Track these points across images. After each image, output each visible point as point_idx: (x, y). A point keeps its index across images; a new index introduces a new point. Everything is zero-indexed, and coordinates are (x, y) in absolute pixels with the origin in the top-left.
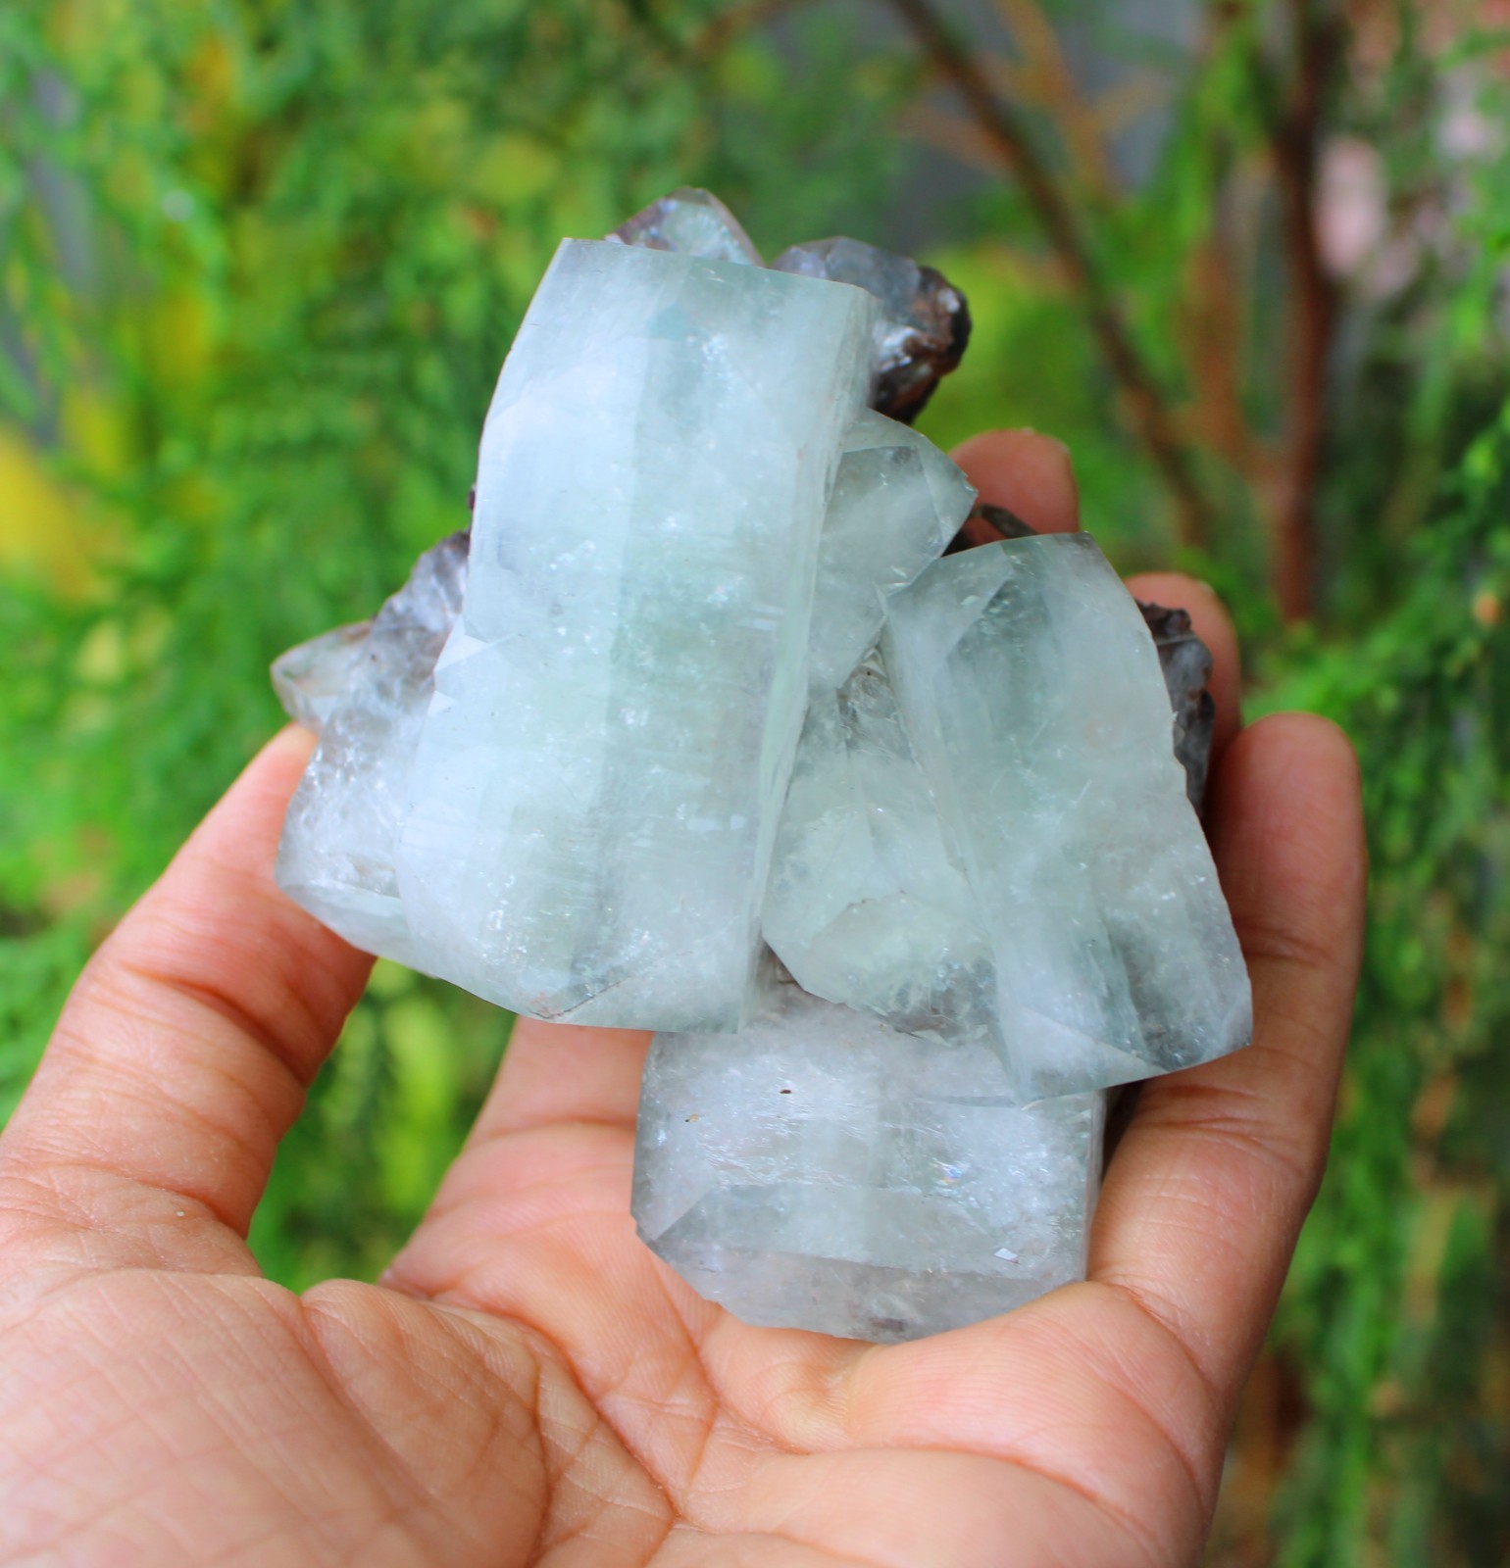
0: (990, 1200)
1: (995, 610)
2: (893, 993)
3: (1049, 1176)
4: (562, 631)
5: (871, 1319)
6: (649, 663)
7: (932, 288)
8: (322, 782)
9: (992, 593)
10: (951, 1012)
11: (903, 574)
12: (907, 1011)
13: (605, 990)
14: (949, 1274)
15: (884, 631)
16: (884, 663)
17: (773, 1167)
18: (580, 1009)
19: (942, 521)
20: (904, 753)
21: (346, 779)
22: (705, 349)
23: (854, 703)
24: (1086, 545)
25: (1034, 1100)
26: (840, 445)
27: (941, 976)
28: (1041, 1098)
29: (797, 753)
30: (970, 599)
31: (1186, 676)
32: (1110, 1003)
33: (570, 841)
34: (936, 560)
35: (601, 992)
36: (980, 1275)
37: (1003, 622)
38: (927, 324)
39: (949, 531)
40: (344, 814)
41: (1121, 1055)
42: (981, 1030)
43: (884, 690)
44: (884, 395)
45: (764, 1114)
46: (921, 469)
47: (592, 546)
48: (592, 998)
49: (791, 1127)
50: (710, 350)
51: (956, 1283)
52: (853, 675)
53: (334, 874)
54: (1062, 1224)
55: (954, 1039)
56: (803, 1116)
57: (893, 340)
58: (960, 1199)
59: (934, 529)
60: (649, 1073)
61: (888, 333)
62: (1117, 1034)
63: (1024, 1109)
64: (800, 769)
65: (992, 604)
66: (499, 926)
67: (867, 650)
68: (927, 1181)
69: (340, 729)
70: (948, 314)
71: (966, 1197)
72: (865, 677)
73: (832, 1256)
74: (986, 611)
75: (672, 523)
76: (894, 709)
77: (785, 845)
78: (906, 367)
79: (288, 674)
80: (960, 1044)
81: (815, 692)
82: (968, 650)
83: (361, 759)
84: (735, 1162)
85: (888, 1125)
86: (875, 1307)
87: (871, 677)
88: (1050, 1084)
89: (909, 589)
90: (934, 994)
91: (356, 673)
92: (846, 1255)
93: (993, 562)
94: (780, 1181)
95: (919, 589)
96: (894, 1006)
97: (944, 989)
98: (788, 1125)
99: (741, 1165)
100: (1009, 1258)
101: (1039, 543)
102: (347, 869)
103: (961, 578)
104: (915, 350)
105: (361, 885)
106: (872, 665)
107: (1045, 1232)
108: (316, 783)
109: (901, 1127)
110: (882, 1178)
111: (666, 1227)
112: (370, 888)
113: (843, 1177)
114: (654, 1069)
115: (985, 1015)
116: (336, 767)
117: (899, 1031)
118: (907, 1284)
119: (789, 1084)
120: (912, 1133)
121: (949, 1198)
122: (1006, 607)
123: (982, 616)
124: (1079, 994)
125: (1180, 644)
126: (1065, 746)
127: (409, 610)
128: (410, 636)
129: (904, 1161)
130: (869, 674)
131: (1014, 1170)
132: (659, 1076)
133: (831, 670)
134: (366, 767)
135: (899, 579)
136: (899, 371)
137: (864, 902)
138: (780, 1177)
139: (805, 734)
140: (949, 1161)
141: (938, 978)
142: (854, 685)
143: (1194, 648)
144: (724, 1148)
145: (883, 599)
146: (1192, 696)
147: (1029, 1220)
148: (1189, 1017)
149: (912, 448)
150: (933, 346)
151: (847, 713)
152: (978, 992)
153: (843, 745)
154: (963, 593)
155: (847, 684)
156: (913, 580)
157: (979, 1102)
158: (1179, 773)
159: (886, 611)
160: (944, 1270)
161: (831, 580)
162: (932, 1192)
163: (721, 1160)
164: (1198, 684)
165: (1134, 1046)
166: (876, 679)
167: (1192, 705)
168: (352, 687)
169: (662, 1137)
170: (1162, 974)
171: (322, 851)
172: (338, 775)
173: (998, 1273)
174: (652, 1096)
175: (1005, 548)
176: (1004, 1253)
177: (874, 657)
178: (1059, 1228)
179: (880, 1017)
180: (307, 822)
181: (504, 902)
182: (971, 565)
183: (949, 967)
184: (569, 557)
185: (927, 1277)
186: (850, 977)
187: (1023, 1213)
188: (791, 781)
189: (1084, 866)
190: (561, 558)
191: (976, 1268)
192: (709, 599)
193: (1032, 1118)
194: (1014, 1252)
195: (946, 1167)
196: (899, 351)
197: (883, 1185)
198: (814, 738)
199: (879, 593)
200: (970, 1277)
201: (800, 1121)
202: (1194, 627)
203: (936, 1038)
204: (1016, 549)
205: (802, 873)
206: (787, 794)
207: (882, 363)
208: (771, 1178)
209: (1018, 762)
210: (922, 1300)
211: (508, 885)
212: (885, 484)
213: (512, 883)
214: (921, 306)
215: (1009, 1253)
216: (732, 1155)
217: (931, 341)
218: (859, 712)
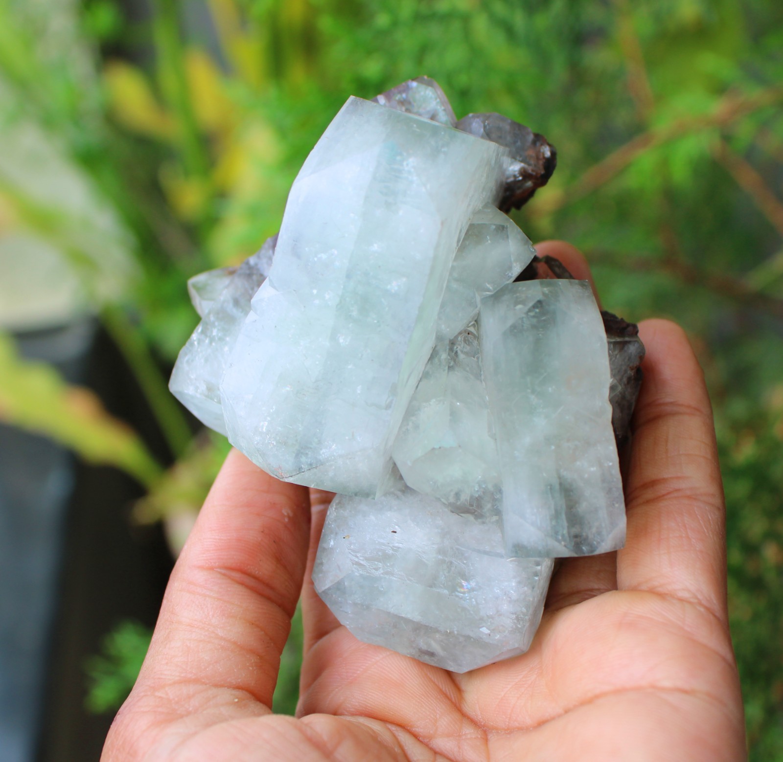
0: (483, 602)
1: (532, 314)
2: (452, 494)
3: (514, 595)
4: (315, 292)
5: (419, 649)
6: (355, 313)
7: (538, 144)
8: (199, 343)
9: (531, 304)
10: (480, 506)
11: (491, 288)
12: (459, 503)
13: (309, 469)
14: (457, 634)
15: (479, 314)
16: (478, 329)
17: (380, 568)
18: (296, 477)
19: (515, 265)
20: (478, 376)
21: (211, 343)
22: (405, 163)
23: (458, 348)
24: (585, 287)
25: (512, 557)
26: (470, 219)
27: (476, 489)
28: (515, 557)
29: (425, 367)
30: (519, 307)
31: (629, 359)
32: (556, 516)
33: (304, 394)
34: (508, 284)
35: (307, 470)
36: (472, 637)
37: (535, 321)
38: (532, 162)
39: (517, 270)
40: (206, 360)
41: (556, 544)
42: (495, 518)
43: (475, 342)
44: (508, 193)
45: (382, 541)
46: (508, 237)
47: (336, 252)
48: (303, 472)
49: (393, 550)
50: (407, 165)
51: (461, 639)
52: (460, 333)
53: (197, 388)
54: (517, 618)
55: (480, 520)
56: (400, 545)
57: (514, 168)
58: (467, 599)
59: (510, 268)
60: (331, 511)
61: (512, 164)
62: (556, 533)
63: (508, 560)
64: (426, 375)
65: (529, 311)
66: (264, 430)
67: (470, 322)
68: (453, 589)
69: (212, 318)
70: (544, 158)
71: (471, 599)
72: (467, 335)
73: (403, 616)
74: (527, 313)
75: (375, 247)
76: (478, 353)
77: (411, 412)
78: (519, 181)
79: (195, 286)
80: (484, 523)
81: (439, 338)
82: (515, 331)
83: (220, 335)
84: (362, 562)
85: (440, 557)
86: (422, 643)
87: (470, 335)
88: (520, 551)
89: (492, 296)
90: (472, 497)
91: (225, 292)
92: (409, 616)
93: (534, 289)
94: (382, 575)
95: (497, 297)
96: (452, 499)
97: (477, 496)
98: (393, 548)
99: (365, 564)
100: (486, 633)
101: (560, 283)
102: (203, 387)
103: (518, 295)
104: (525, 175)
105: (207, 396)
106: (472, 329)
107: (508, 622)
108: (196, 343)
109: (446, 559)
110: (432, 583)
111: (327, 587)
112: (212, 399)
113: (412, 579)
114: (334, 509)
115: (498, 512)
116: (206, 336)
117: (453, 512)
118: (437, 636)
119: (397, 529)
120: (451, 563)
121: (461, 598)
122: (536, 313)
123: (524, 316)
124: (540, 510)
125: (629, 342)
126: (554, 387)
127: (256, 264)
128: (255, 277)
129: (444, 576)
130: (469, 334)
131: (497, 589)
132: (335, 514)
133: (448, 330)
134: (221, 339)
135: (489, 290)
136: (515, 182)
137: (440, 448)
138: (382, 574)
139: (431, 358)
140: (467, 580)
141: (475, 490)
142: (459, 339)
143: (636, 345)
144: (359, 555)
145: (478, 299)
146: (632, 369)
147: (500, 615)
148: (594, 530)
149: (505, 226)
150: (534, 173)
151: (453, 352)
152: (495, 500)
153: (447, 367)
154: (516, 303)
155: (456, 337)
156: (495, 291)
157: (486, 553)
158: (609, 410)
159: (479, 305)
160: (456, 632)
161: (455, 285)
162: (453, 594)
163: (357, 560)
164: (636, 363)
165: (564, 539)
166: (472, 336)
167: (631, 373)
168: (222, 298)
169: (332, 543)
170: (583, 507)
171: (192, 377)
172: (207, 341)
173: (481, 638)
174: (330, 523)
175: (541, 284)
176: (485, 630)
177: (474, 325)
178: (516, 621)
179: (444, 504)
180: (188, 362)
181: (269, 419)
182: (524, 289)
183: (480, 486)
184: (324, 256)
185: (447, 634)
186: (431, 483)
187: (498, 611)
188: (420, 380)
189: (553, 447)
190: (319, 256)
191: (471, 634)
192: (389, 287)
193: (511, 566)
194: (489, 629)
195: (464, 583)
196: (517, 173)
197: (431, 586)
198: (436, 360)
199: (477, 295)
200: (468, 637)
201: (399, 548)
202: (639, 335)
203: (471, 518)
204: (548, 285)
205: (417, 427)
206: (417, 387)
207: (508, 178)
208: (377, 573)
209: (529, 391)
210: (444, 645)
211: (271, 411)
212: (489, 242)
213: (274, 410)
214: (531, 152)
215: (487, 630)
216: (361, 558)
217: (533, 171)
218: (459, 352)
